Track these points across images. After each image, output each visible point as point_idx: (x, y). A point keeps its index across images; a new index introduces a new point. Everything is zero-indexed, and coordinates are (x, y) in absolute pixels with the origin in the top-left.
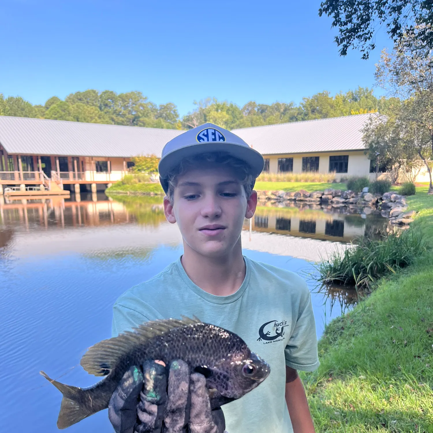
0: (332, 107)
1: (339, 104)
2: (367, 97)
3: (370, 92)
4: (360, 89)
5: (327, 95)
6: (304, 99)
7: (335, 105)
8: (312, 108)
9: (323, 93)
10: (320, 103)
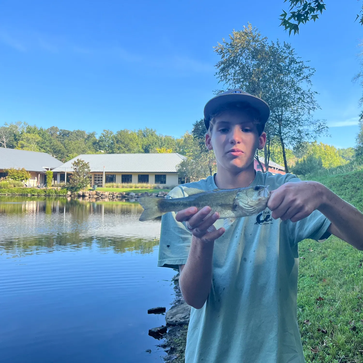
0: (131, 140)
1: (135, 139)
2: (152, 135)
3: (154, 132)
4: (147, 129)
5: (127, 132)
6: (104, 131)
7: (133, 139)
8: (117, 140)
9: (124, 131)
10: (123, 137)
